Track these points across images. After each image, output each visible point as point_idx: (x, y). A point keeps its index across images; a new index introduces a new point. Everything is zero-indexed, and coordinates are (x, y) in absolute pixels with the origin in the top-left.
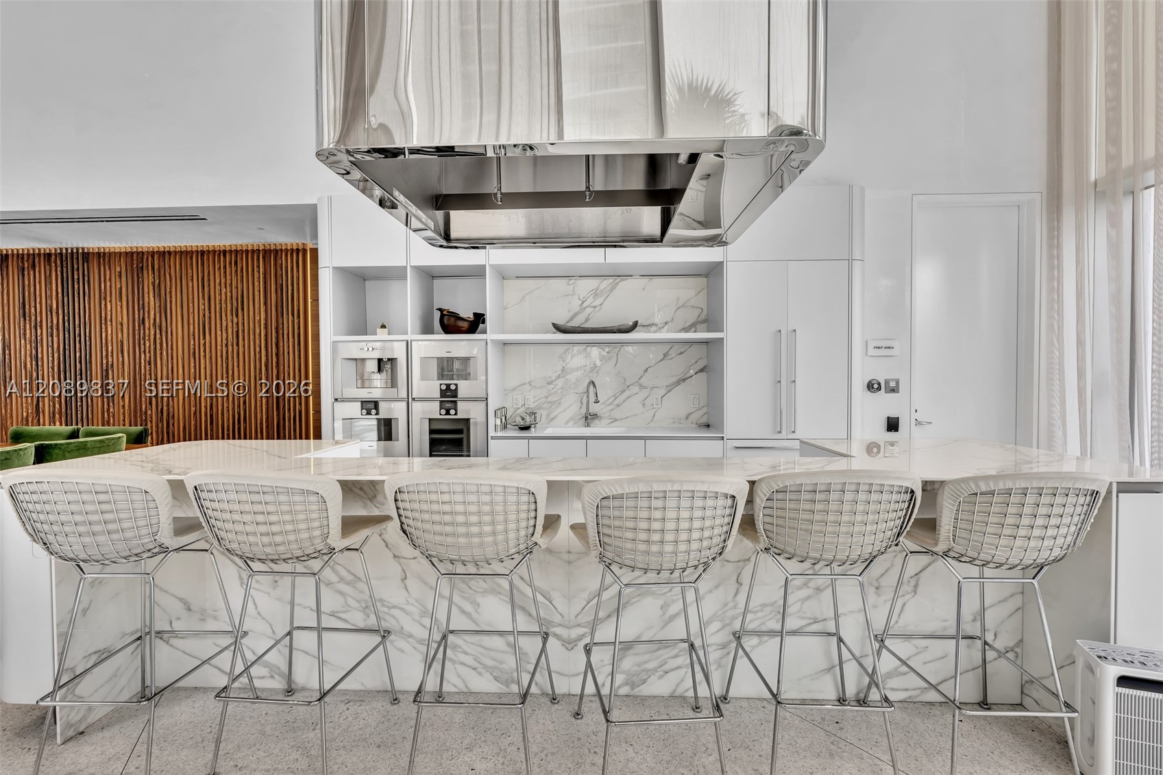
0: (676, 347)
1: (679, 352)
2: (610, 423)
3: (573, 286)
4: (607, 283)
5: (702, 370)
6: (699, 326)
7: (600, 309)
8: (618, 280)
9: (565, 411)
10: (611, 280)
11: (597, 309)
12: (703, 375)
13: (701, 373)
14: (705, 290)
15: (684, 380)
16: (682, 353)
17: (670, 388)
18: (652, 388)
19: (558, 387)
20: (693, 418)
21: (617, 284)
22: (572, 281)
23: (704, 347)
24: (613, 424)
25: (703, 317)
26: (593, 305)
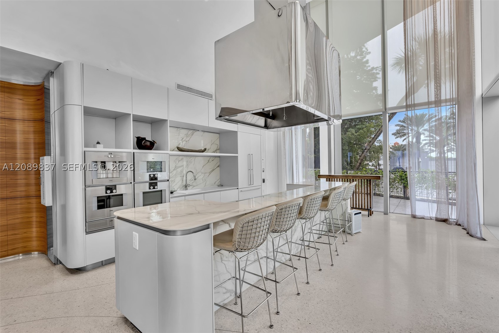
0: (212, 158)
1: (212, 160)
2: (192, 188)
3: (179, 131)
4: (191, 132)
5: (218, 166)
6: (217, 151)
7: (189, 142)
8: (194, 132)
9: (176, 184)
10: (191, 131)
11: (188, 142)
12: (219, 168)
13: (218, 168)
14: (219, 139)
15: (214, 170)
16: (213, 160)
17: (210, 173)
18: (205, 173)
19: (174, 174)
20: (217, 183)
21: (194, 133)
22: (178, 130)
23: (219, 158)
24: (193, 188)
25: (218, 148)
26: (186, 140)
